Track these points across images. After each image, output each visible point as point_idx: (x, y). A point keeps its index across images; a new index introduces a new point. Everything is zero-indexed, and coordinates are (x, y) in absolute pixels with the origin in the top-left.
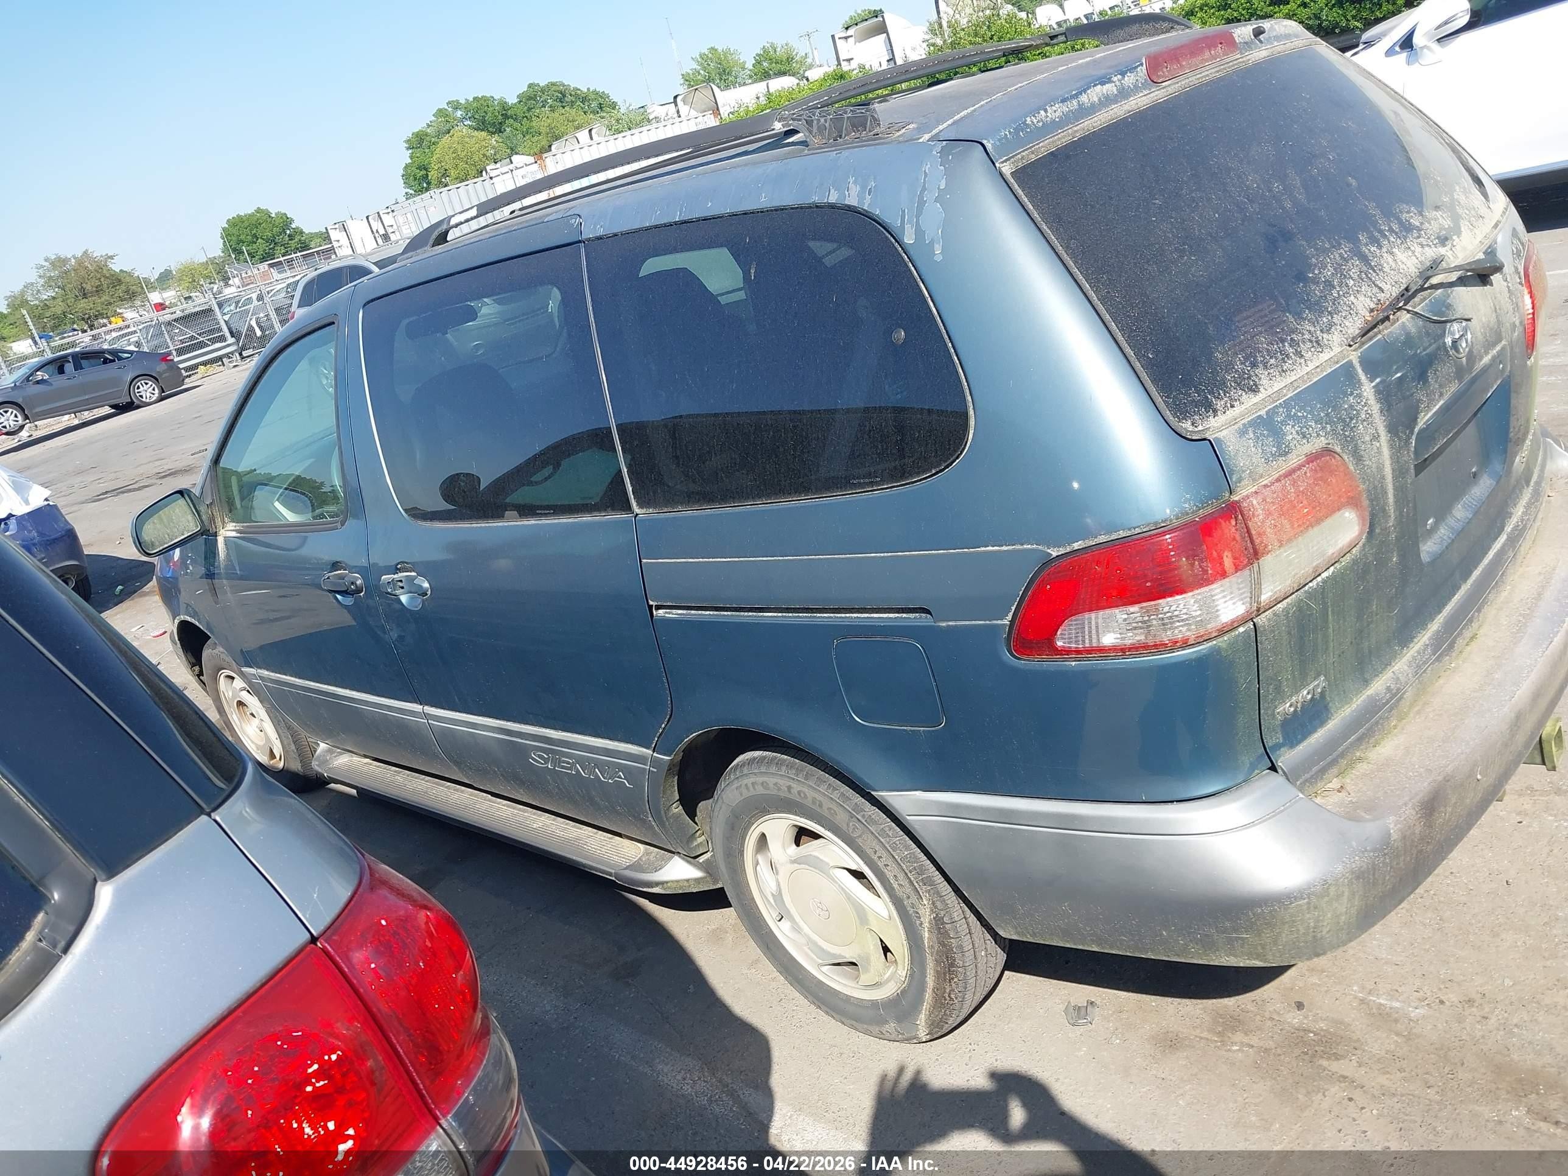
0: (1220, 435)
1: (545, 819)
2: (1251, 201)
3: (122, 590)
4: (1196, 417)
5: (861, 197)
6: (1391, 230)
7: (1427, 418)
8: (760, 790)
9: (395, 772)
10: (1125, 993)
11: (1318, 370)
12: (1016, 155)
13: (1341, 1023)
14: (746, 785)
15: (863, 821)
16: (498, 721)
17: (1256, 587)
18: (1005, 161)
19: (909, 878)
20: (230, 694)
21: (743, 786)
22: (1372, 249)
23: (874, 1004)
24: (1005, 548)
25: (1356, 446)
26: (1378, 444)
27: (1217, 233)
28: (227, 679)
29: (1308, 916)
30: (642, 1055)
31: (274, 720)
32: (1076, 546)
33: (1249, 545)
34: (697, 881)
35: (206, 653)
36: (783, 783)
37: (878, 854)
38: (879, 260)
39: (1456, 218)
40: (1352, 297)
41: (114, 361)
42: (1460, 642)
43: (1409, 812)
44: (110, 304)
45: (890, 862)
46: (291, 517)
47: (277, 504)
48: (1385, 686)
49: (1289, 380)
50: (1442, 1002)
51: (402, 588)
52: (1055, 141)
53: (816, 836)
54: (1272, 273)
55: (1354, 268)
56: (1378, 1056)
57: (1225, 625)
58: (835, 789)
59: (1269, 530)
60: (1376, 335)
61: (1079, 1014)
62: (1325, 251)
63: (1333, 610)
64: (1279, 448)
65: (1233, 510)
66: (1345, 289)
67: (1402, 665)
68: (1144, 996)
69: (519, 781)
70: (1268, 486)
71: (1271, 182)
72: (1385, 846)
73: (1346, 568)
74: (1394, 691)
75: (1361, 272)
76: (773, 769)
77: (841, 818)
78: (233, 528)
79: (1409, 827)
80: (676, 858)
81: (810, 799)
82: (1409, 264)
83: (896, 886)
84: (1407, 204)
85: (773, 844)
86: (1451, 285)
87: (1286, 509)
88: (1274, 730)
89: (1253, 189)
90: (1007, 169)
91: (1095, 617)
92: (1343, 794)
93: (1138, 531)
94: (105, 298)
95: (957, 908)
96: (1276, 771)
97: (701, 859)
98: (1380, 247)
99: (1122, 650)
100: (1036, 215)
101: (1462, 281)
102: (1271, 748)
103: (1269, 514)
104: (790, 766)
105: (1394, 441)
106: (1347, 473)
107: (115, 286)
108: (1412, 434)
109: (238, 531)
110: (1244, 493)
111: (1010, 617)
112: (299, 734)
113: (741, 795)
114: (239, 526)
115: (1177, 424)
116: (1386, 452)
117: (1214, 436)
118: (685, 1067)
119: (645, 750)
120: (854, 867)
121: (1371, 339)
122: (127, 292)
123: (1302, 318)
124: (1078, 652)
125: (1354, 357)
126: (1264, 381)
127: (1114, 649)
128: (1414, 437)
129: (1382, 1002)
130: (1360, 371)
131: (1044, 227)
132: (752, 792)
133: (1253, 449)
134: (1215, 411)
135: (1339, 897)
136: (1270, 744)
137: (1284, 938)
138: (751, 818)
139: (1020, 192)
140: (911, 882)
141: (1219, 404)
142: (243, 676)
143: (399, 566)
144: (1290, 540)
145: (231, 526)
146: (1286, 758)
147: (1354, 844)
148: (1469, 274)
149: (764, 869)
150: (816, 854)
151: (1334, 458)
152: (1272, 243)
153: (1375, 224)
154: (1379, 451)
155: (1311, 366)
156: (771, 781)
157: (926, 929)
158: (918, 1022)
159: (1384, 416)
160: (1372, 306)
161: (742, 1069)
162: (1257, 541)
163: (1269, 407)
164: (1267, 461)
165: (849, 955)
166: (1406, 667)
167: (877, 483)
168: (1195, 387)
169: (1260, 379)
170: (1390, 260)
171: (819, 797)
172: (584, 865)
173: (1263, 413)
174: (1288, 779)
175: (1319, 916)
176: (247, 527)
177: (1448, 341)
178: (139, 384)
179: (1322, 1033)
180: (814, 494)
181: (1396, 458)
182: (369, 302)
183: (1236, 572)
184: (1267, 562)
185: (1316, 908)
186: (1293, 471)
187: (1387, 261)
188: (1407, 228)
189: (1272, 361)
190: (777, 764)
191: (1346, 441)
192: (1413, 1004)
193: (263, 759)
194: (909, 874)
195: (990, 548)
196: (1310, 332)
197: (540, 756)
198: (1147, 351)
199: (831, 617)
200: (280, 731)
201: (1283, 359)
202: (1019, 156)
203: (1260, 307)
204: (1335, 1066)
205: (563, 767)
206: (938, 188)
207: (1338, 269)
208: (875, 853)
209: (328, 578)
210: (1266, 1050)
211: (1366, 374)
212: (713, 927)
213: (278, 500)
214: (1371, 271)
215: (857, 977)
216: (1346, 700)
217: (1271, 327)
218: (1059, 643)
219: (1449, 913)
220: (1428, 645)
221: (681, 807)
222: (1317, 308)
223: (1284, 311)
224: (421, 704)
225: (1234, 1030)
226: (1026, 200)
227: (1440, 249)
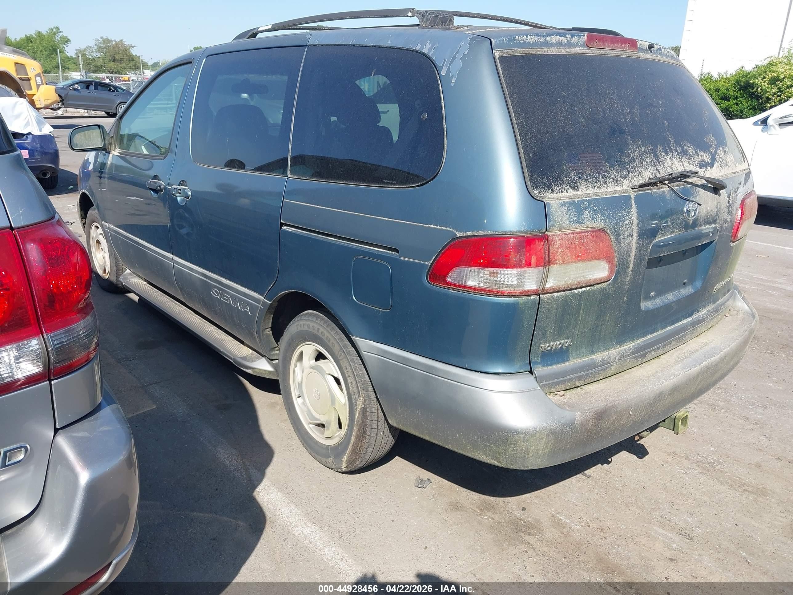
0: (551, 202)
1: (214, 329)
2: (610, 111)
3: (72, 188)
4: (542, 190)
5: (430, 50)
6: (676, 150)
7: (661, 239)
8: (306, 328)
9: (156, 291)
10: (447, 481)
11: (612, 193)
12: (504, 50)
13: (538, 521)
14: (301, 325)
15: (346, 353)
16: (203, 270)
17: (545, 278)
18: (498, 51)
19: (357, 385)
20: (95, 236)
21: (299, 325)
22: (663, 154)
23: (327, 447)
24: (438, 227)
25: (619, 234)
26: (631, 239)
27: (587, 116)
28: (96, 228)
29: (523, 443)
30: (213, 442)
31: (110, 253)
32: (469, 233)
33: (547, 257)
34: (270, 372)
35: (90, 212)
36: (317, 326)
37: (347, 370)
38: (428, 80)
39: (713, 160)
40: (643, 169)
41: (114, 91)
42: (649, 356)
43: (589, 414)
44: (125, 68)
45: (351, 375)
46: (145, 152)
47: (143, 147)
48: (601, 358)
49: (595, 191)
50: (589, 526)
51: (180, 193)
52: (526, 51)
53: (325, 358)
54: (607, 144)
55: (649, 158)
56: (548, 539)
57: (525, 291)
58: (338, 335)
59: (559, 254)
60: (648, 190)
61: (420, 484)
62: (638, 146)
63: (584, 309)
64: (578, 219)
65: (544, 238)
66: (640, 164)
67: (614, 352)
68: (455, 485)
69: (205, 305)
70: (566, 234)
71: (624, 107)
72: (571, 425)
73: (596, 291)
74: (605, 362)
75: (652, 161)
76: (314, 319)
77: (336, 349)
78: (118, 151)
79: (586, 421)
80: (264, 359)
81: (326, 336)
82: (678, 168)
83: (350, 387)
84: (690, 143)
85: (305, 358)
86: (697, 186)
87: (571, 247)
88: (537, 355)
89: (614, 106)
90: (497, 54)
91: (466, 270)
92: (563, 397)
93: (497, 233)
94: (123, 65)
95: (375, 406)
96: (532, 374)
97: (274, 362)
98: (667, 154)
99: (474, 289)
100: (502, 77)
101: (703, 187)
102: (533, 362)
103: (561, 246)
104: (322, 319)
105: (640, 241)
106: (610, 244)
107: (130, 61)
108: (651, 243)
109: (120, 153)
110: (554, 233)
111: (431, 262)
112: (120, 263)
113: (297, 329)
114: (121, 151)
115: (531, 189)
116: (634, 245)
117: (547, 201)
118: (230, 453)
119: (261, 297)
120: (336, 375)
121: (644, 190)
122: (135, 65)
123: (613, 168)
124: (455, 285)
125: (632, 194)
126: (583, 187)
127: (471, 288)
128: (652, 244)
129: (562, 518)
130: (633, 202)
131: (504, 84)
132: (302, 329)
133: (565, 215)
134: (552, 191)
135: (540, 439)
136: (533, 361)
137: (510, 452)
138: (298, 342)
139: (499, 66)
140: (358, 387)
141: (556, 189)
142: (102, 226)
143: (181, 182)
144: (568, 263)
145: (118, 150)
146: (539, 370)
147: (556, 417)
148: (709, 185)
149: (298, 371)
150: (321, 365)
151: (605, 235)
152: (613, 132)
153: (669, 145)
154: (631, 242)
155: (609, 189)
156: (312, 324)
157: (358, 412)
158: (343, 460)
159: (639, 227)
160: (651, 177)
161: (256, 461)
162: (551, 257)
163: (580, 199)
164: (570, 222)
165: (323, 420)
166: (616, 354)
167: (394, 184)
168: (547, 177)
169: (581, 185)
170: (669, 162)
171: (330, 337)
172: (221, 352)
173: (576, 200)
174: (536, 380)
175: (528, 446)
176: (124, 152)
177: (685, 209)
178: (122, 106)
179: (528, 523)
180: (366, 184)
181: (639, 250)
182: (209, 56)
183: (536, 267)
184: (554, 269)
185: (528, 441)
186: (582, 232)
187: (668, 162)
188: (685, 153)
189: (590, 180)
190: (317, 317)
191: (615, 230)
192: (575, 523)
193: (100, 272)
194: (358, 383)
195: (432, 226)
196: (615, 175)
197: (216, 291)
198: (530, 153)
199: (357, 246)
200: (111, 259)
201: (596, 181)
202: (506, 51)
203: (594, 155)
204: (527, 538)
205: (224, 299)
206: (464, 54)
207: (641, 155)
208: (346, 369)
209: (150, 182)
210: (499, 523)
211: (636, 205)
212: (273, 401)
213: (144, 145)
214: (657, 163)
215: (323, 434)
216: (580, 356)
217: (596, 166)
218: (448, 279)
219: (611, 492)
220: (631, 348)
221: (271, 332)
222: (623, 167)
223: (606, 161)
224: (173, 255)
225: (488, 510)
226: (500, 70)
227: (698, 169)
